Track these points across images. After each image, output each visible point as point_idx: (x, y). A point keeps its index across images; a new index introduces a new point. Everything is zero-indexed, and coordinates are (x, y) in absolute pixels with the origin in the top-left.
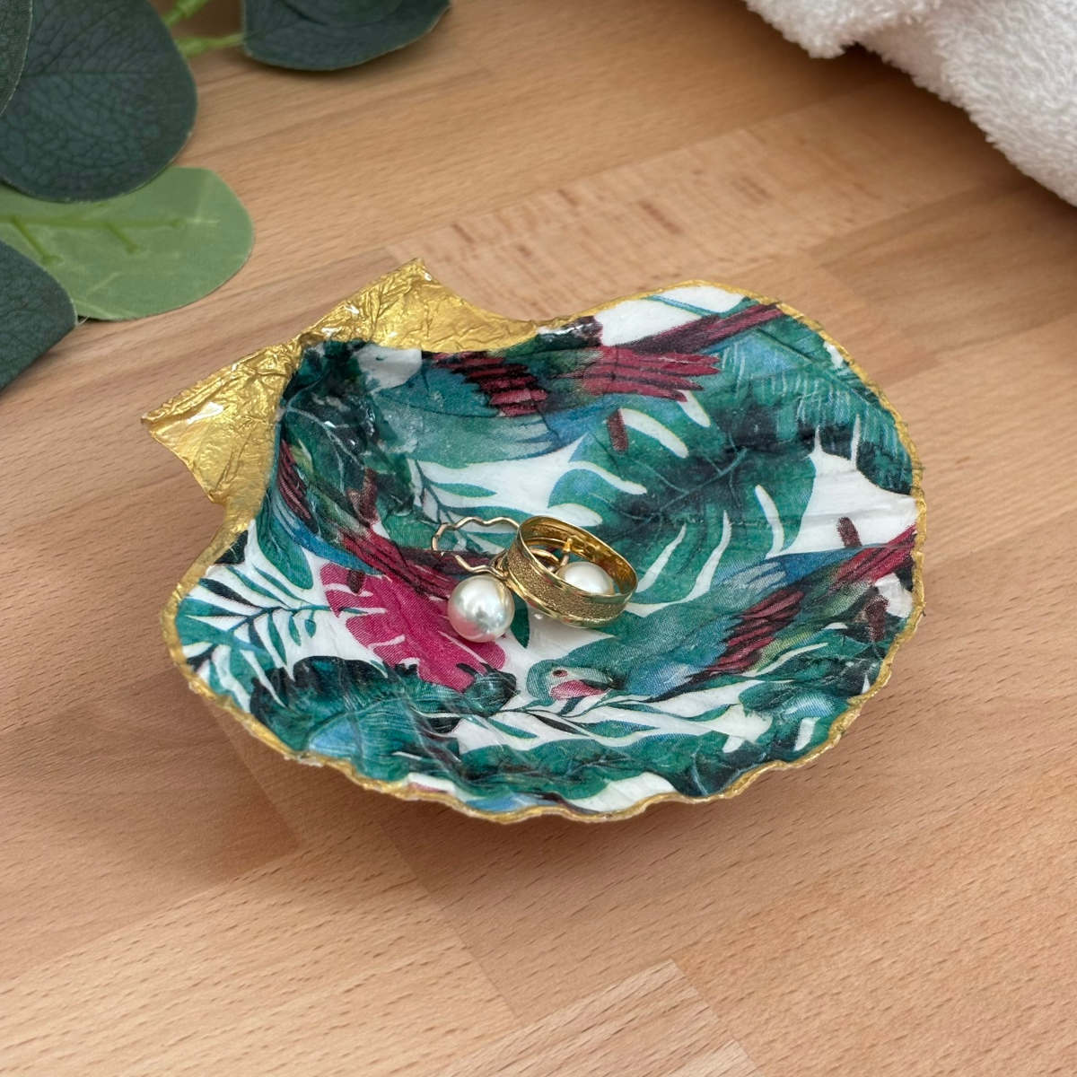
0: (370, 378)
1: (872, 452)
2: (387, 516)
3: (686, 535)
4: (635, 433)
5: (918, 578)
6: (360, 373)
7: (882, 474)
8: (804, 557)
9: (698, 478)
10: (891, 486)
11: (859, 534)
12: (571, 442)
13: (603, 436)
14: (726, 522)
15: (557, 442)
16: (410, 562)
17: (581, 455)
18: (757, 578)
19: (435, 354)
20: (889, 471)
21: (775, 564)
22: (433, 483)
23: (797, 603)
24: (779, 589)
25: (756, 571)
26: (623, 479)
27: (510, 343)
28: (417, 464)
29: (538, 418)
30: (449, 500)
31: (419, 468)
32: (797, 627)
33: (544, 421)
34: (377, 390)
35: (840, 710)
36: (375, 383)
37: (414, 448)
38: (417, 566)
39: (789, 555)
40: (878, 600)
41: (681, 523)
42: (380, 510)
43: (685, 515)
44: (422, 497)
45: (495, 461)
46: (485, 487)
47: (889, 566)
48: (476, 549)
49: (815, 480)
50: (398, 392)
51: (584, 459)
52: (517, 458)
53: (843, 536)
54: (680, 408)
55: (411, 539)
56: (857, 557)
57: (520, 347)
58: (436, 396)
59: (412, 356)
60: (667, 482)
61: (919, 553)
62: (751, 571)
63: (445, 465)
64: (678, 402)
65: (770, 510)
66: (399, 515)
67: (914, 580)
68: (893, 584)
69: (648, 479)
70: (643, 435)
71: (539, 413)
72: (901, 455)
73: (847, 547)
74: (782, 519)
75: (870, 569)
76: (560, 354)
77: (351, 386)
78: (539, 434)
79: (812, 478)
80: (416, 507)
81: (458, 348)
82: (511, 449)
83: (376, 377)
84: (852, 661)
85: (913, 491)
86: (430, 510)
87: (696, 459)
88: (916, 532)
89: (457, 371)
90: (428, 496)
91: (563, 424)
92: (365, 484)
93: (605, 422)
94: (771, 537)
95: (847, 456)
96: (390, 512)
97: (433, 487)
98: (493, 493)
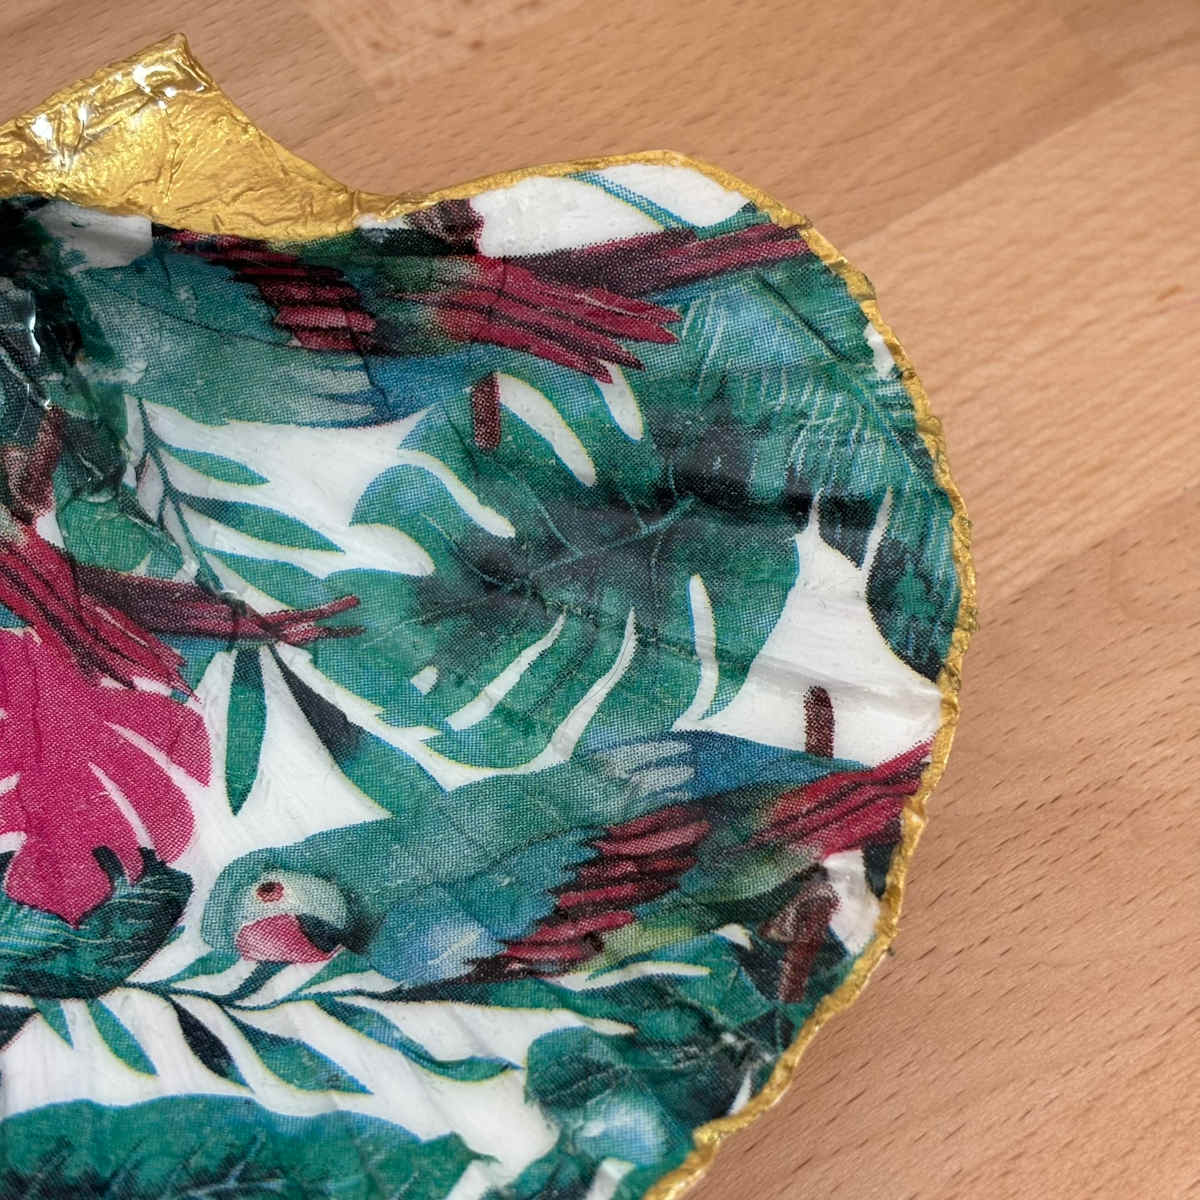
0: (67, 247)
1: (900, 563)
2: (69, 502)
3: (562, 634)
4: (516, 423)
5: (898, 877)
6: (47, 239)
7: (901, 621)
8: (734, 745)
9: (605, 530)
10: (910, 653)
11: (836, 728)
12: (406, 415)
13: (461, 417)
14: (630, 629)
15: (385, 409)
16: (85, 600)
17: (420, 441)
18: (648, 766)
19: (175, 231)
20: (914, 618)
21: (681, 747)
22: (163, 444)
23: (695, 845)
24: (675, 803)
25: (649, 751)
26: (482, 502)
27: (309, 232)
28: (141, 405)
29: (357, 361)
30: (187, 481)
31: (143, 413)
32: (678, 905)
33: (366, 368)
34: (82, 267)
35: (672, 1160)
36: (77, 257)
37: (140, 375)
38: (98, 609)
39: (710, 735)
40: (822, 892)
41: (559, 610)
42: (60, 488)
43: (568, 596)
44: (140, 470)
45: (273, 422)
46: (252, 467)
47: (857, 830)
48: (211, 584)
49: (791, 595)
50: (118, 277)
51: (423, 449)
52: (313, 425)
53: (809, 722)
54: (598, 393)
55: (105, 549)
56: (812, 788)
57: (326, 245)
58: (183, 295)
59: (136, 227)
60: (551, 524)
61: (915, 819)
62: (641, 748)
63: (189, 416)
64: (597, 382)
65: (704, 629)
66: (91, 500)
67: (889, 880)
68: (853, 874)
69: (524, 510)
70: (527, 429)
71: (359, 353)
72: (947, 584)
73: (810, 748)
74: (721, 655)
75: (825, 825)
76: (399, 261)
77: (32, 259)
78: (355, 390)
79: (788, 587)
80: (125, 487)
81: (216, 228)
82: (304, 407)
83: (77, 247)
84: (735, 1033)
85: (944, 676)
86: (150, 497)
87: (608, 493)
88: (928, 759)
89: (215, 263)
90: (152, 468)
91: (398, 380)
92: (41, 435)
93: (468, 390)
94: (697, 680)
95: (857, 559)
96: (76, 493)
97: (161, 451)
98: (263, 481)
